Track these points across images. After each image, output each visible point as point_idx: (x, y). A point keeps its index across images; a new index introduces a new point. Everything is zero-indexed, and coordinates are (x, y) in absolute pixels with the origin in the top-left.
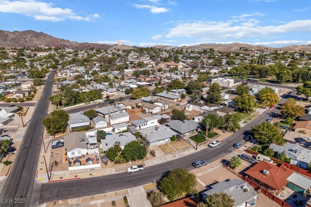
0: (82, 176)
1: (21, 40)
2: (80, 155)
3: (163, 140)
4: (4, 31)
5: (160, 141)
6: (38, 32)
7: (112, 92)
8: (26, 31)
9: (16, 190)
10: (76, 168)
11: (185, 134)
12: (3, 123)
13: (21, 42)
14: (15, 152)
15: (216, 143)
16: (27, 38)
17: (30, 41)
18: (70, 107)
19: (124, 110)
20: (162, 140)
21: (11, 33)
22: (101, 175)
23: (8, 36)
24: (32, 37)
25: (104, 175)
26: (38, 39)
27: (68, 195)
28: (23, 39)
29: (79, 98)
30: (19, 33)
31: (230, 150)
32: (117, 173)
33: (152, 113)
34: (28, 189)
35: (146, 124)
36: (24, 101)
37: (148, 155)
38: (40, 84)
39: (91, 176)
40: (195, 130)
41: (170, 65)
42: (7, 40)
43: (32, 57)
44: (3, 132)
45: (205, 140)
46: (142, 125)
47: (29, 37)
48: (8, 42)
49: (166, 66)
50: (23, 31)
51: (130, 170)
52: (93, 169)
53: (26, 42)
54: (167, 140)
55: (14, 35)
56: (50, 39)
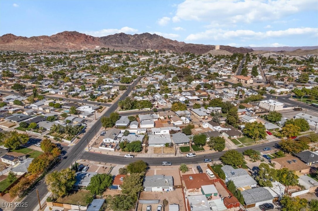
0: (103, 153)
1: (138, 42)
2: (109, 142)
3: (160, 144)
4: (128, 35)
5: (157, 145)
6: (152, 34)
7: (162, 103)
8: (143, 33)
9: (76, 151)
10: (103, 148)
11: (179, 144)
12: (87, 116)
13: (138, 43)
14: (85, 133)
15: (192, 155)
16: (143, 40)
17: (144, 43)
18: (128, 111)
19: (157, 119)
20: (158, 144)
21: (133, 36)
22: (111, 155)
23: (130, 39)
24: (146, 39)
25: (113, 155)
26: (151, 40)
27: (92, 159)
28: (139, 41)
29: (135, 105)
30: (138, 36)
31: (198, 162)
32: (120, 156)
33: (174, 125)
34: (80, 152)
35: (160, 132)
36: (107, 102)
37: (143, 151)
38: (124, 89)
39: (107, 154)
40: (188, 143)
41: (240, 79)
42: (129, 42)
43: (135, 61)
44: (85, 121)
45: (189, 151)
46: (156, 132)
47: (145, 38)
48: (129, 44)
49: (237, 79)
50: (141, 34)
51: (125, 156)
52: (110, 151)
53: (142, 43)
54: (162, 145)
55: (134, 37)
56: (160, 40)
